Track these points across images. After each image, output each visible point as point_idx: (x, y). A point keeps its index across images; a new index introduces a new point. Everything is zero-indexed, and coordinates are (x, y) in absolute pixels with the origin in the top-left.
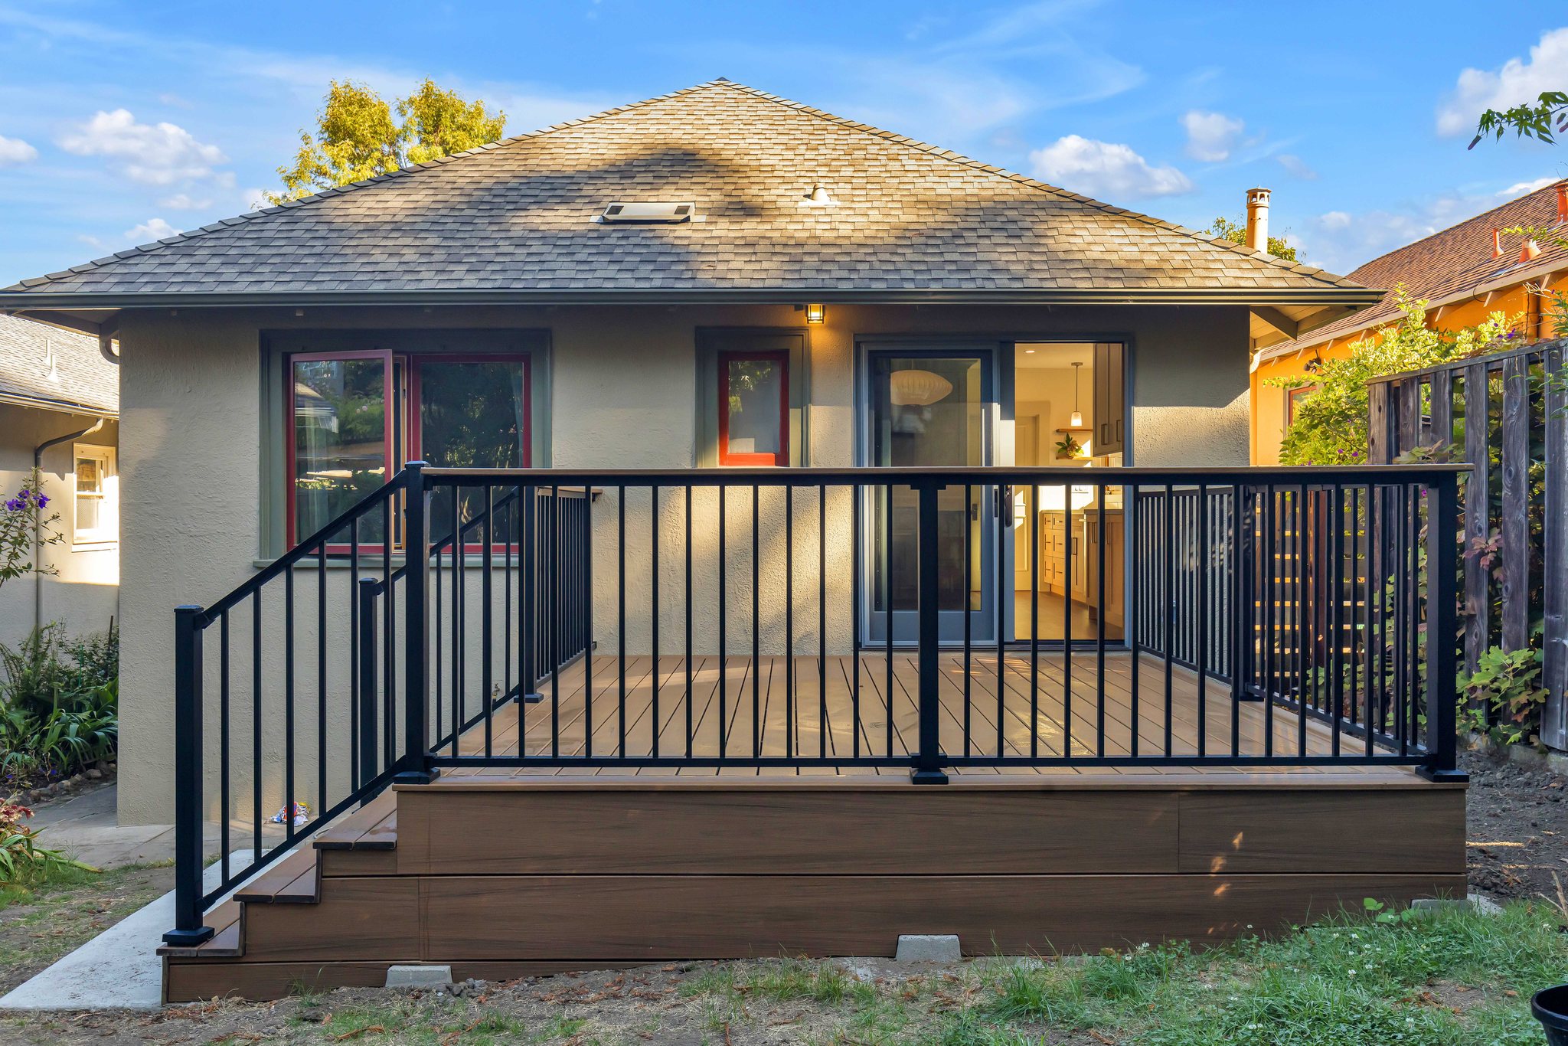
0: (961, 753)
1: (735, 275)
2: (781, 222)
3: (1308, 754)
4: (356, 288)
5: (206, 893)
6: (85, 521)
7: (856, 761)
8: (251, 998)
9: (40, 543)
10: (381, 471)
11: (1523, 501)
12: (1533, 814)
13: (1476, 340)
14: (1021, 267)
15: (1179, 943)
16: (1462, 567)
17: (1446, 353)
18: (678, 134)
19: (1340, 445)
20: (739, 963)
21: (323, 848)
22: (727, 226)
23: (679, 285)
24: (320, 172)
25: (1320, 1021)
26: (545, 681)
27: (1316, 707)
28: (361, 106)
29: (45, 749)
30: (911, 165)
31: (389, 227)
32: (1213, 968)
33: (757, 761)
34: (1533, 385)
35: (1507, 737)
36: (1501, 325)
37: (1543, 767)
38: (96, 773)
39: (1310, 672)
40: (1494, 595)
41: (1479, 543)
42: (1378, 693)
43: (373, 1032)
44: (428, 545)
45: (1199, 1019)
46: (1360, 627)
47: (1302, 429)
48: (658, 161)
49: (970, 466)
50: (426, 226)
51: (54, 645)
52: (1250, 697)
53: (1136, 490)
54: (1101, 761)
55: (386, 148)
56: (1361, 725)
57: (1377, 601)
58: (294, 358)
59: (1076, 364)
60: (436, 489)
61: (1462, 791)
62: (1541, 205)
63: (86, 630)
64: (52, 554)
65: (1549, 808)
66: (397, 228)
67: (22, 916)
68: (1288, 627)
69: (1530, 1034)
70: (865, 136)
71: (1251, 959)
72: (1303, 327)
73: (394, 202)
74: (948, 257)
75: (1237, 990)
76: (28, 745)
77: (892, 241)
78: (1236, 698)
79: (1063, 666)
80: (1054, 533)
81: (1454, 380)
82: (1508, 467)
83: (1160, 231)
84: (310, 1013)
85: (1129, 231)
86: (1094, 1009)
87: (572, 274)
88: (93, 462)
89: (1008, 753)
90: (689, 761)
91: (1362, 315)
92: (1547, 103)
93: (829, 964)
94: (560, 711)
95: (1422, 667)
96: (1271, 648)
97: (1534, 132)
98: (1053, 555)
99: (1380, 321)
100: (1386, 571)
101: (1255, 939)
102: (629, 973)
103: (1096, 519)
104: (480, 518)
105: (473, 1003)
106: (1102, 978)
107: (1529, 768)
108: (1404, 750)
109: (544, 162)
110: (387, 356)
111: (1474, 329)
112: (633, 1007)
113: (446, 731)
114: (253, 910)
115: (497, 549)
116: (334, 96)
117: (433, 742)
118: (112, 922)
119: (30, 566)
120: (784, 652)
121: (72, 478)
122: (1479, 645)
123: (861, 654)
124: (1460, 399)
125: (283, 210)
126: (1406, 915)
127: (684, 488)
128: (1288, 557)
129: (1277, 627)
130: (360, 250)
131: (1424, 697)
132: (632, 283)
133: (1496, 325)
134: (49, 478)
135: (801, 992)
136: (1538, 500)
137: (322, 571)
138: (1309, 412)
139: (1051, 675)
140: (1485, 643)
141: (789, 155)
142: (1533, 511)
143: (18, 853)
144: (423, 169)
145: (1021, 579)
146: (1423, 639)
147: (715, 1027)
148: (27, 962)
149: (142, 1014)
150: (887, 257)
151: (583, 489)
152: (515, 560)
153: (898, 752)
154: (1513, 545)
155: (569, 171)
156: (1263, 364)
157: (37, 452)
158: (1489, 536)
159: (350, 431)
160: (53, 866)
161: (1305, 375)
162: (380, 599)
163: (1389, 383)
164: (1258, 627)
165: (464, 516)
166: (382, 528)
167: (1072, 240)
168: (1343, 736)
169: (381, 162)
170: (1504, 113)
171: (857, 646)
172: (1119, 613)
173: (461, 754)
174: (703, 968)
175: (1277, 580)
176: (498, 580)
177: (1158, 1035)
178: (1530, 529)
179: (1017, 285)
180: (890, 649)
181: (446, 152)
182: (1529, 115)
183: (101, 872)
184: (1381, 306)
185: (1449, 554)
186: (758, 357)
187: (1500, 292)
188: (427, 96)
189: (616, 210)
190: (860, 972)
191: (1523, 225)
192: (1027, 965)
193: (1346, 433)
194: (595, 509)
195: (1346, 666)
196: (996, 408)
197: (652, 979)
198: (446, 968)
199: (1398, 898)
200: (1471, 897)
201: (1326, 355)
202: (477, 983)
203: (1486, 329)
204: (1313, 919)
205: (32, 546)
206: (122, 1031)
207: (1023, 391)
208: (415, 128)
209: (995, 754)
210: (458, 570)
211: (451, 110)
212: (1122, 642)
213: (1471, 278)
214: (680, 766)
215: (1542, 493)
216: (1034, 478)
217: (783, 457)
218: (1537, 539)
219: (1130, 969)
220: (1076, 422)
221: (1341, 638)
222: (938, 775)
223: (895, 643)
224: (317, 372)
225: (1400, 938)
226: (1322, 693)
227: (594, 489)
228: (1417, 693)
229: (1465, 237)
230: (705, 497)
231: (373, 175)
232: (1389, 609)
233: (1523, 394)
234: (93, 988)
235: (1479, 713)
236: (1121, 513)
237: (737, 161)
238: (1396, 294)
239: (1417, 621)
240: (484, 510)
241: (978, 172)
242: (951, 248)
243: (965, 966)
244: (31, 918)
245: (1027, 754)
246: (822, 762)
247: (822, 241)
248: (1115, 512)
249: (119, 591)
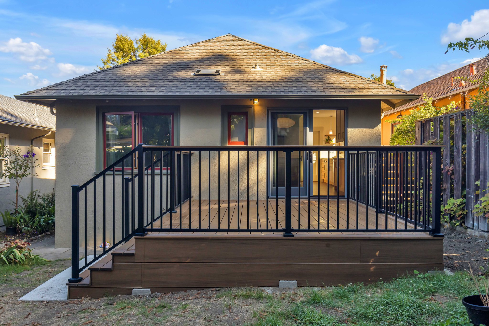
0: (297, 228)
1: (233, 90)
2: (246, 75)
3: (398, 229)
4: (124, 94)
5: (80, 268)
6: (46, 161)
7: (267, 230)
8: (93, 298)
9: (33, 167)
10: (131, 146)
11: (460, 156)
12: (463, 246)
13: (447, 109)
14: (315, 88)
15: (360, 283)
16: (442, 175)
17: (438, 113)
18: (216, 49)
19: (407, 140)
20: (234, 288)
21: (114, 255)
22: (230, 76)
23: (217, 93)
24: (113, 60)
25: (401, 306)
26: (178, 207)
27: (400, 215)
28: (125, 42)
29: (34, 226)
30: (283, 59)
31: (133, 76)
32: (370, 290)
33: (239, 230)
34: (463, 122)
35: (455, 224)
36: (454, 105)
37: (466, 233)
38: (49, 233)
39: (398, 205)
40: (452, 183)
41: (447, 168)
42: (418, 211)
43: (128, 308)
44: (144, 168)
45: (366, 305)
46: (413, 192)
47: (396, 135)
48: (210, 58)
49: (300, 145)
50: (144, 76)
51: (37, 196)
52: (381, 212)
53: (348, 152)
54: (338, 230)
55: (132, 54)
56: (413, 220)
57: (418, 184)
58: (106, 114)
59: (331, 116)
60: (147, 151)
61: (442, 239)
62: (465, 70)
63: (46, 192)
64: (37, 170)
65: (467, 245)
66: (135, 77)
67: (28, 274)
68: (392, 192)
69: (462, 310)
70: (270, 50)
71: (381, 288)
72: (396, 106)
73: (135, 70)
74: (294, 85)
75: (377, 297)
76: (29, 225)
77: (278, 80)
78: (377, 212)
79: (327, 203)
80: (324, 165)
81: (440, 121)
82: (456, 146)
83: (355, 78)
84: (110, 302)
85: (347, 78)
86: (336, 302)
87: (186, 90)
88: (48, 144)
89: (311, 228)
90: (219, 230)
91: (414, 102)
92: (467, 41)
93: (259, 289)
94: (182, 216)
95: (431, 204)
96: (387, 198)
97: (463, 49)
98: (324, 171)
99: (419, 104)
100: (420, 177)
101: (382, 282)
102: (202, 291)
103: (337, 161)
104: (159, 160)
105: (157, 299)
106: (338, 293)
107: (462, 233)
108: (426, 227)
109: (177, 59)
110: (132, 114)
111: (445, 106)
112: (203, 301)
113: (149, 221)
114: (94, 273)
115: (164, 169)
116: (117, 39)
117: (145, 224)
118: (53, 276)
119: (30, 173)
120: (246, 199)
121: (42, 148)
122: (447, 197)
123: (269, 199)
124: (442, 127)
125: (103, 71)
126: (426, 275)
127: (218, 152)
128: (392, 172)
129: (389, 192)
130: (125, 83)
131: (431, 212)
132: (203, 93)
133: (452, 105)
134: (36, 148)
135: (251, 297)
136: (464, 156)
137: (114, 175)
138: (398, 130)
139: (323, 206)
140: (449, 197)
141: (248, 56)
142: (463, 159)
143: (27, 256)
144: (143, 60)
145: (315, 178)
146: (431, 196)
147: (226, 306)
148: (29, 287)
149: (62, 302)
150: (276, 85)
151: (189, 152)
152: (169, 172)
153: (279, 228)
154: (457, 168)
155: (185, 60)
156: (385, 116)
157: (32, 141)
158: (450, 166)
159: (122, 135)
160: (36, 260)
161: (397, 119)
162: (130, 183)
163: (421, 122)
164: (383, 192)
165: (154, 160)
166: (131, 163)
167: (330, 80)
168: (408, 224)
169: (131, 58)
170: (455, 44)
171: (268, 197)
172: (343, 188)
173: (154, 228)
174: (223, 290)
175: (389, 179)
176: (164, 178)
177: (354, 310)
178: (462, 164)
179: (314, 93)
180: (277, 198)
181: (150, 55)
182: (462, 44)
183: (50, 262)
184: (419, 99)
185: (439, 171)
186: (239, 114)
187: (454, 96)
188: (144, 39)
189: (198, 71)
190: (268, 291)
191: (460, 76)
192: (316, 289)
193: (409, 136)
194: (193, 158)
195: (409, 203)
196: (308, 129)
197: (208, 293)
198: (149, 289)
199: (424, 270)
200: (445, 270)
201: (403, 113)
202: (158, 294)
203: (449, 106)
204: (399, 276)
205: (31, 168)
206: (56, 307)
207: (315, 124)
208: (141, 48)
209: (307, 229)
210: (153, 175)
211: (151, 43)
212: (344, 196)
213: (445, 91)
214: (216, 232)
215: (466, 154)
216: (319, 149)
217: (246, 143)
218: (464, 167)
219: (346, 291)
220: (331, 133)
221: (407, 195)
222: (291, 234)
223: (279, 196)
224: (112, 118)
225: (424, 282)
226: (402, 211)
227: (192, 152)
228: (429, 211)
229: (443, 79)
230: (224, 154)
231: (129, 61)
232: (421, 187)
233: (460, 125)
234: (48, 295)
235: (447, 217)
236: (344, 159)
237: (233, 57)
238: (423, 96)
239: (429, 190)
240: (160, 158)
241: (303, 61)
242: (295, 83)
243: (299, 289)
244: (30, 274)
245: (317, 228)
246: (257, 230)
247: (258, 80)
248: (342, 159)
249: (55, 181)
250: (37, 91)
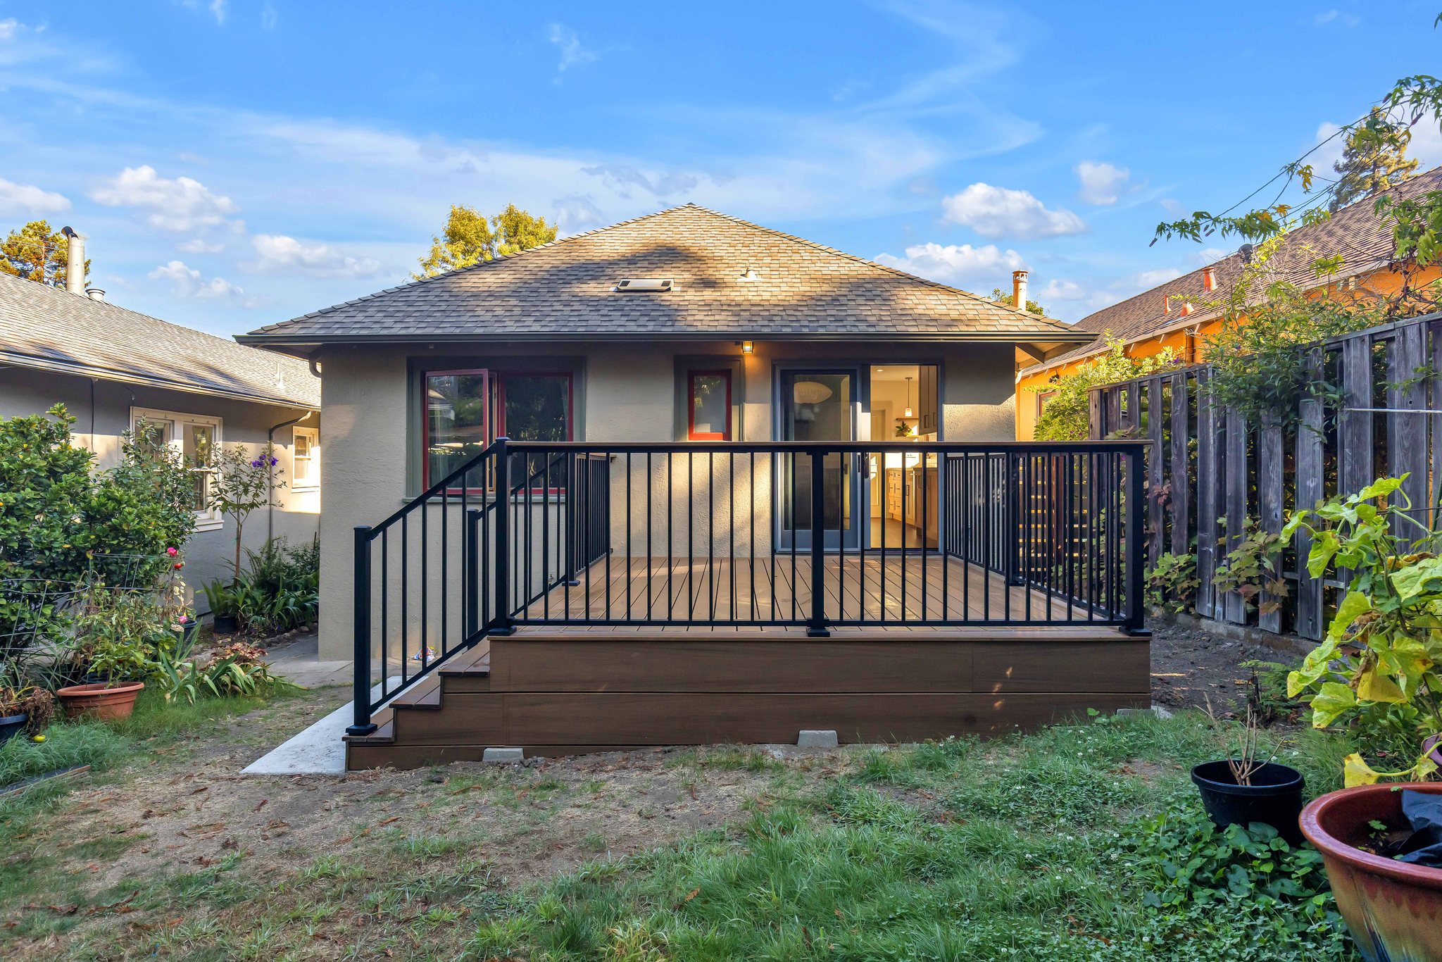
0: (837, 618)
1: (699, 324)
2: (726, 291)
3: (1052, 619)
4: (466, 332)
5: (372, 703)
6: (299, 474)
7: (773, 623)
8: (402, 767)
9: (272, 488)
10: (481, 443)
11: (1184, 463)
12: (1192, 656)
13: (1155, 364)
14: (874, 318)
15: (973, 736)
16: (1147, 504)
17: (1136, 372)
18: (663, 237)
19: (1071, 428)
20: (701, 747)
21: (444, 675)
22: (693, 293)
23: (664, 329)
24: (445, 261)
25: (1060, 784)
26: (581, 573)
27: (1057, 590)
28: (470, 220)
29: (275, 614)
30: (806, 256)
31: (486, 294)
32: (994, 751)
33: (712, 623)
34: (1190, 391)
35: (1175, 608)
36: (1170, 355)
37: (1198, 628)
38: (306, 629)
39: (1053, 568)
40: (1167, 520)
41: (1157, 489)
42: (1095, 582)
43: (475, 789)
44: (510, 489)
45: (985, 783)
46: (1084, 540)
47: (1048, 419)
48: (651, 254)
49: (843, 441)
50: (509, 293)
51: (280, 550)
52: (1016, 584)
53: (946, 455)
54: (924, 623)
55: (485, 246)
56: (1085, 601)
57: (1094, 524)
58: (428, 374)
59: (909, 378)
60: (515, 454)
61: (1148, 642)
62: (1194, 281)
63: (299, 541)
64: (281, 495)
65: (1201, 653)
66: (491, 294)
67: (260, 716)
68: (1039, 541)
69: (1190, 792)
70: (778, 238)
71: (1017, 746)
72: (1047, 356)
73: (489, 280)
74: (829, 312)
75: (1009, 765)
76: (264, 611)
77: (795, 302)
78: (1009, 583)
79: (901, 565)
80: (895, 482)
81: (1141, 388)
82: (1175, 441)
83: (959, 297)
84: (436, 777)
85: (941, 297)
86: (921, 777)
87: (599, 323)
88: (305, 438)
89: (867, 618)
90: (670, 622)
91: (1084, 348)
92: (1197, 219)
93: (756, 748)
94: (590, 591)
95: (1123, 565)
96: (1029, 553)
97: (1190, 236)
98: (894, 496)
99: (1095, 352)
100: (1100, 507)
101: (1020, 733)
102: (633, 753)
103: (921, 474)
104: (541, 472)
105: (536, 772)
106: (925, 757)
107: (1189, 628)
108: (1112, 616)
109: (581, 256)
110: (485, 373)
111: (1153, 357)
112: (635, 775)
113: (521, 603)
114: (401, 713)
115: (552, 492)
116: (453, 214)
117: (512, 610)
118: (315, 720)
119: (266, 501)
120: (728, 555)
121: (292, 448)
122: (1157, 552)
123: (776, 556)
124: (1145, 401)
125: (422, 283)
126: (1114, 719)
127: (667, 454)
128: (1039, 497)
129: (1033, 541)
130: (469, 308)
131: (1124, 584)
132: (635, 329)
133: (1167, 355)
134: (278, 448)
135: (739, 765)
136: (1193, 463)
137: (444, 504)
138: (1052, 408)
139: (893, 570)
140: (1161, 550)
141: (732, 250)
142: (1191, 469)
143: (258, 677)
144: (508, 258)
145: (875, 511)
146: (1123, 548)
147: (686, 786)
148: (263, 745)
149: (334, 777)
150: (792, 312)
151: (604, 454)
152: (563, 498)
153: (799, 617)
154: (1178, 490)
155: (597, 260)
156: (1024, 378)
157: (271, 432)
158: (1164, 484)
159: (461, 419)
160: (279, 685)
161: (1049, 385)
162: (480, 522)
163: (1101, 390)
164: (1021, 541)
165: (531, 471)
166: (481, 478)
167: (906, 302)
168: (1074, 608)
169: (481, 254)
170: (1171, 224)
171: (774, 551)
172: (935, 531)
173: (529, 618)
174: (679, 750)
175: (1033, 511)
176: (552, 511)
177: (960, 793)
178: (1189, 479)
179: (872, 330)
180: (794, 554)
181: (522, 249)
182: (1187, 226)
183: (308, 690)
184: (1097, 342)
185: (1139, 496)
186: (711, 373)
187: (1169, 334)
188: (510, 214)
189: (625, 284)
190: (775, 753)
191: (1183, 294)
192: (879, 749)
193: (1075, 421)
194: (613, 468)
195: (1076, 565)
196: (859, 405)
197: (647, 757)
198: (520, 750)
199: (1108, 707)
200: (1153, 708)
201: (1062, 372)
202: (539, 759)
203: (1161, 357)
204: (1055, 721)
205: (267, 489)
206: (321, 788)
207: (875, 395)
208: (503, 234)
209: (858, 619)
210: (528, 504)
211: (524, 223)
212: (937, 549)
213: (1151, 326)
214: (664, 626)
215: (1196, 458)
216: (883, 448)
217: (728, 435)
218: (1193, 486)
219: (943, 752)
220: (908, 414)
221: (1072, 547)
222: (823, 631)
223: (797, 550)
224: (442, 383)
225: (1110, 733)
226: (1060, 582)
227: (612, 454)
228: (1119, 581)
229: (1147, 301)
230: (680, 459)
231: (476, 262)
232: (1102, 529)
233: (1183, 397)
234: (303, 761)
235: (1158, 594)
236: (936, 470)
237: (700, 253)
238: (1105, 336)
239: (1119, 537)
240: (544, 467)
241: (848, 261)
242: (832, 307)
243: (841, 749)
244: (266, 718)
245: (879, 618)
246: (752, 623)
247: (752, 302)
248: (933, 469)
249: (320, 516)
250: (282, 326)
